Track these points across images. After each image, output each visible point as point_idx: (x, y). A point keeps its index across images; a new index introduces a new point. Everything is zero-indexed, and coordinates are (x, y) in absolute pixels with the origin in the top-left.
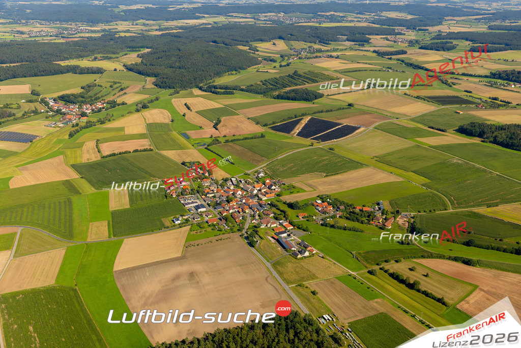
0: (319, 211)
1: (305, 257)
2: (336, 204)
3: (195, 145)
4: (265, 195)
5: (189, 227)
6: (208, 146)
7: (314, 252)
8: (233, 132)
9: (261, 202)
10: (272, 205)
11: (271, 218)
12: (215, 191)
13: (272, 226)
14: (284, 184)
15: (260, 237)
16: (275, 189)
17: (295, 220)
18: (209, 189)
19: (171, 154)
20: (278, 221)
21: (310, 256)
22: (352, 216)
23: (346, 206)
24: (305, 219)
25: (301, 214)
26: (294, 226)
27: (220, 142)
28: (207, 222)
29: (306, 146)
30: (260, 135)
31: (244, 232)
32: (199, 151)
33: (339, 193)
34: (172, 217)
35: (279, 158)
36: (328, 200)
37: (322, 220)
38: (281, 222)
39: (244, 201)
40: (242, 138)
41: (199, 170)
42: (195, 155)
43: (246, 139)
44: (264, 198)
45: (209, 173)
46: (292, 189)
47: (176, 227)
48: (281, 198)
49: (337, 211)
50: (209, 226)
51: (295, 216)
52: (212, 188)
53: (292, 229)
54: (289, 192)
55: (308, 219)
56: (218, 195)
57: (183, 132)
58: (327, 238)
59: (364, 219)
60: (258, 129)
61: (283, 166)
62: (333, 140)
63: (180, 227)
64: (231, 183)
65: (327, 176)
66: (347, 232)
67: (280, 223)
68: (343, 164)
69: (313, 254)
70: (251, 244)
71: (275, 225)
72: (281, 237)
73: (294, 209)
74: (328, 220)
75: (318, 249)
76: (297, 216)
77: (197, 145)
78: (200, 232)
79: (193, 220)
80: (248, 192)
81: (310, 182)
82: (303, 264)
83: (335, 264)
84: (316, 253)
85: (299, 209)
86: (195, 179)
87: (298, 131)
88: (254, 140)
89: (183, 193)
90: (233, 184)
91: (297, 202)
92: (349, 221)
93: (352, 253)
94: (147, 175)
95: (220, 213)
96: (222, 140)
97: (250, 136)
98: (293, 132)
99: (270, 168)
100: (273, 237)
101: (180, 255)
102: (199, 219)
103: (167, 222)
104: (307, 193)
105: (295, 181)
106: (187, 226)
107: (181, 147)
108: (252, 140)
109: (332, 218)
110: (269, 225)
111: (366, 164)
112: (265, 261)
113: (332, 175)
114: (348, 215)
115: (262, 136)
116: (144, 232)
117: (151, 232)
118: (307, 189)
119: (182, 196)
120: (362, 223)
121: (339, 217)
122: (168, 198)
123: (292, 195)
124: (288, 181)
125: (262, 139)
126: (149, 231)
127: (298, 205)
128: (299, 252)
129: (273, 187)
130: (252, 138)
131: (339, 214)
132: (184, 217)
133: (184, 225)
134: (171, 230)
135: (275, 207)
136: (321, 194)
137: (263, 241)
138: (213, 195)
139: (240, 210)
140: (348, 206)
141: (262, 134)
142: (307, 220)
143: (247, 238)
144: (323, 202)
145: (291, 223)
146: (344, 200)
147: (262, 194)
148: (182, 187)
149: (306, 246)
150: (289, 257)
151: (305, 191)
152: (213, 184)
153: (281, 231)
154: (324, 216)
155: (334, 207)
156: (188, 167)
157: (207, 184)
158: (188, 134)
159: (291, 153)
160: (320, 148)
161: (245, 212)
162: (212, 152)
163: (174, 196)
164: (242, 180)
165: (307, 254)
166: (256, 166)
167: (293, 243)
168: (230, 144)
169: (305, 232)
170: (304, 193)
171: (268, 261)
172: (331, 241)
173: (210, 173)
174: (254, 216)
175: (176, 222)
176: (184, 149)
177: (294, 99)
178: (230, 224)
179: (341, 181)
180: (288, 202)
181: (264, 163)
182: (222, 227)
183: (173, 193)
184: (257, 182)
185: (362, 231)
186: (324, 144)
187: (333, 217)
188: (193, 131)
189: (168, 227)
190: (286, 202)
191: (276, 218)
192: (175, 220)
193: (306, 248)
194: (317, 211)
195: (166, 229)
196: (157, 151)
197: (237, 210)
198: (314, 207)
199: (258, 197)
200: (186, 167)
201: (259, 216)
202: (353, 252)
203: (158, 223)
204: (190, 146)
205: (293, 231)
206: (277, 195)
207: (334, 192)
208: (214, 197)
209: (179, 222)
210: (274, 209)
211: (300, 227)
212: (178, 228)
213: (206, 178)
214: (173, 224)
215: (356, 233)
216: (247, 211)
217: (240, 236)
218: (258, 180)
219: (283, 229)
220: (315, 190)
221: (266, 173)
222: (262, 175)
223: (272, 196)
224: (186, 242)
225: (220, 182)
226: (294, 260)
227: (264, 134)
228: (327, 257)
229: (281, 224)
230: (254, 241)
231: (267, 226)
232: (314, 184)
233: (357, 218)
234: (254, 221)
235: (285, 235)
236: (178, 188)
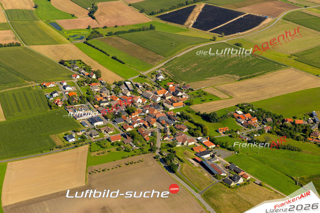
0: (242, 124)
1: (240, 185)
2: (261, 115)
3: (71, 39)
4: (172, 104)
5: (87, 146)
6: (87, 40)
7: (248, 179)
8: (114, 22)
9: (169, 113)
10: (182, 116)
11: (185, 133)
12: (109, 99)
13: (190, 144)
14: (192, 90)
15: (179, 159)
16: (182, 96)
17: (216, 136)
18: (101, 96)
19: (43, 50)
20: (195, 138)
21: (245, 184)
22: (283, 129)
23: (274, 118)
24: (227, 135)
25: (222, 128)
26: (216, 144)
27: (102, 35)
28: (108, 140)
29: (206, 41)
30: (149, 27)
31: (157, 153)
32: (77, 46)
33: (261, 101)
34: (63, 134)
35: (178, 56)
36: (251, 110)
37: (248, 135)
38: (199, 138)
39: (147, 112)
40: (128, 30)
41: (83, 71)
42: (72, 51)
43: (132, 31)
44: (171, 108)
45: (96, 75)
46: (202, 96)
47: (70, 146)
48: (191, 107)
49: (264, 124)
50: (113, 144)
51: (213, 130)
52: (105, 95)
53: (214, 148)
54: (199, 99)
55: (232, 134)
56: (113, 103)
57: (53, 21)
58: (258, 159)
59: (298, 134)
60: (145, 19)
61: (185, 66)
62: (237, 34)
63: (76, 147)
64: (126, 88)
65: (241, 79)
66: (281, 151)
67: (198, 140)
68: (257, 64)
69: (248, 181)
70: (171, 169)
71: (193, 143)
72: (203, 159)
73: (211, 122)
74: (255, 135)
75: (251, 174)
76: (217, 131)
77: (73, 38)
78: (103, 153)
79: (90, 137)
80: (149, 99)
81: (223, 87)
82: (239, 194)
83: (277, 193)
84: (251, 178)
85: (217, 121)
86: (80, 84)
87: (193, 22)
88: (142, 32)
89: (70, 101)
90: (128, 89)
91: (214, 114)
92: (278, 137)
93: (293, 179)
94: (20, 78)
95: (122, 127)
96: (104, 32)
97: (137, 28)
98: (187, 23)
99: (170, 69)
100: (194, 159)
101: (84, 185)
102: (98, 136)
103: (58, 139)
104: (222, 101)
105: (206, 85)
106: (84, 144)
107: (54, 41)
108: (140, 33)
109: (260, 133)
110: (185, 144)
111: (284, 64)
112: (193, 192)
113: (247, 78)
114: (279, 130)
115: (152, 28)
116: (31, 153)
117: (40, 153)
118: (221, 95)
119: (69, 106)
120: (298, 140)
121: (268, 132)
122: (53, 108)
123: (204, 103)
124: (197, 86)
125: (152, 31)
126: (37, 152)
127: (217, 118)
128: (230, 178)
129: (180, 94)
130: (140, 30)
131: (267, 128)
132: (78, 134)
133: (81, 144)
134: (64, 150)
135: (187, 119)
136: (240, 103)
137: (184, 164)
138: (107, 104)
139: (146, 124)
140: (276, 118)
141: (151, 25)
142: (230, 136)
143: (163, 161)
144: (245, 113)
145: (212, 141)
146: (270, 111)
147: (167, 102)
148: (67, 93)
149: (237, 170)
150: (220, 186)
151: (219, 99)
152: (105, 90)
153: (202, 150)
154: (249, 131)
155: (259, 120)
156: (68, 67)
157: (97, 90)
158: (59, 24)
159: (191, 49)
160: (224, 43)
161: (153, 126)
162: (94, 47)
163: (60, 106)
164: (139, 84)
165: (241, 181)
166: (152, 66)
167: (220, 165)
168: (115, 37)
169: (231, 152)
170: (219, 102)
171: (196, 191)
172: (264, 163)
173: (98, 74)
174: (165, 132)
175: (70, 141)
176: (59, 44)
178: (139, 143)
179: (259, 87)
180: (202, 113)
181: (161, 63)
182: (129, 146)
183: (58, 101)
184: (157, 87)
185: (299, 150)
186: (228, 38)
188: (65, 21)
189: (60, 147)
190: (199, 112)
191: (192, 135)
192: (68, 138)
193: (237, 173)
194: (240, 124)
195: (58, 149)
196: (25, 46)
197: (142, 124)
198: (235, 119)
199: (163, 106)
200: (66, 67)
201: (171, 131)
203: (47, 141)
204: (65, 39)
205: (216, 150)
206: (186, 104)
207: (255, 100)
208: (109, 106)
209: (73, 140)
210: (186, 122)
211: (224, 145)
212: (74, 148)
213: (94, 81)
214: (66, 142)
215: (291, 152)
216: (155, 125)
217: (155, 158)
218: (158, 84)
219: (204, 149)
220: (231, 97)
221: (166, 76)
222: (161, 77)
223: (180, 105)
224: (87, 166)
225: (113, 86)
226: (228, 189)
227: (153, 25)
228: (265, 185)
229: (199, 142)
230: (175, 165)
231: (183, 144)
232: (228, 90)
233: (291, 134)
234: (167, 138)
235: (208, 156)
236: (62, 95)
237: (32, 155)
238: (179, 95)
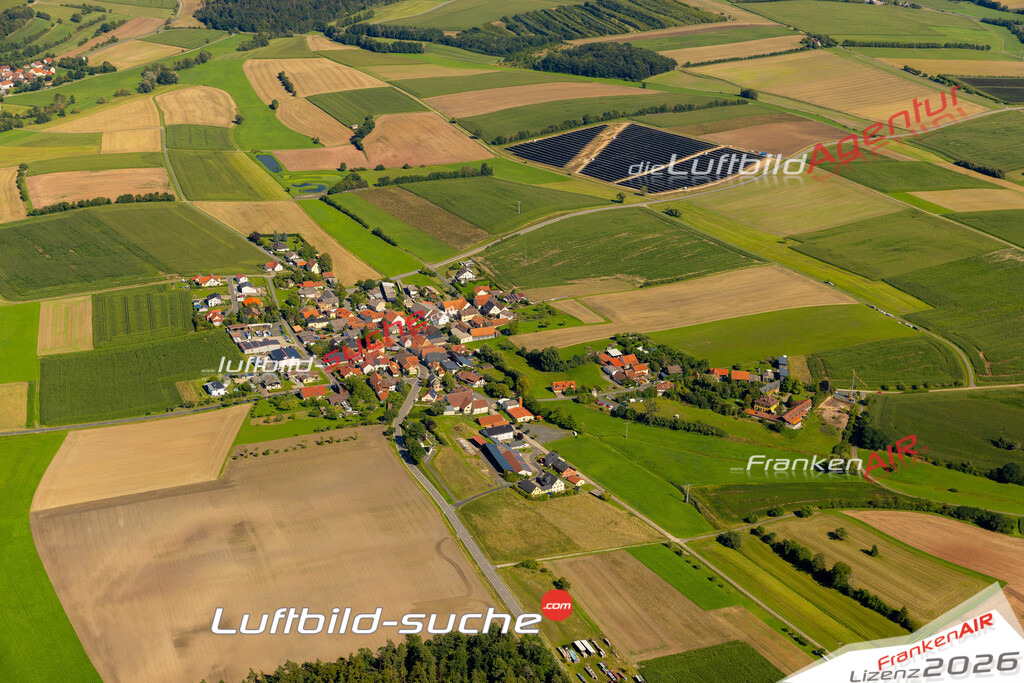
0: (612, 378)
1: (552, 495)
2: (659, 359)
3: (295, 190)
4: (468, 331)
5: (248, 406)
6: (329, 193)
7: (579, 484)
8: (404, 156)
9: (454, 347)
10: (485, 357)
11: (475, 390)
12: (333, 315)
13: (477, 411)
14: (527, 303)
15: (437, 438)
16: (498, 316)
17: (543, 399)
18: (317, 307)
19: (223, 212)
20: (495, 400)
21: (566, 493)
22: (698, 392)
23: (687, 367)
24: (570, 398)
25: (561, 383)
26: (535, 414)
27: (364, 184)
28: (298, 395)
29: (602, 202)
30: (479, 169)
31: (396, 423)
32: (305, 206)
33: (671, 331)
34: (206, 379)
35: (522, 232)
36: (640, 349)
37: (616, 401)
38: (501, 401)
39: (408, 344)
40: (426, 175)
41: (295, 257)
42: (288, 215)
43: (437, 176)
44: (466, 339)
45: (320, 266)
46: (546, 316)
47: (211, 405)
48: (511, 339)
49: (661, 378)
50: (303, 405)
51: (542, 387)
52: (326, 307)
53: (529, 422)
54: (536, 323)
55: (578, 397)
56: (338, 325)
57: (265, 152)
58: (622, 448)
59: (730, 402)
60: (477, 152)
61: (530, 254)
62: (680, 190)
63: (224, 406)
64: (380, 295)
65: (647, 285)
66: (680, 435)
67: (498, 404)
68: (699, 254)
69: (577, 488)
70: (410, 457)
71: (485, 410)
72: (495, 442)
73: (543, 370)
74: (632, 400)
75: (592, 477)
76: (550, 389)
77: (299, 188)
78: (276, 420)
79: (260, 387)
80: (422, 319)
81: (598, 300)
82: (542, 511)
83: (631, 514)
84: (585, 487)
85: (557, 369)
86: (280, 280)
87: (586, 162)
88: (460, 181)
89: (242, 316)
90: (385, 297)
91: (553, 352)
92: (688, 408)
93: (682, 490)
94: (148, 267)
95: (339, 372)
96: (371, 178)
97: (449, 170)
98: (572, 163)
99: (493, 260)
100: (473, 441)
101: (214, 479)
102: (279, 386)
103: (190, 391)
104: (584, 328)
105: (557, 297)
106: (242, 402)
107: (252, 193)
108: (453, 181)
109: (643, 396)
110: (467, 410)
111: (763, 256)
112: (441, 500)
113: (662, 283)
114: (687, 391)
115: (485, 171)
116: (124, 415)
117: (144, 416)
118: (586, 316)
119: (239, 325)
120: (723, 413)
121: (664, 394)
122: (198, 327)
123: (544, 332)
124: (536, 296)
125: (484, 178)
126: (138, 413)
127: (557, 361)
128: (538, 480)
129: (495, 311)
130: (455, 175)
131: (663, 387)
132: (237, 381)
133: (234, 400)
134: (197, 411)
135: (492, 362)
136: (621, 333)
137: (444, 448)
138: (325, 324)
139: (395, 367)
140: (692, 367)
141: (484, 165)
142: (575, 400)
143: (400, 440)
144: (625, 353)
145: (528, 406)
146: (682, 351)
147: (461, 327)
148: (242, 299)
149: (559, 466)
150: (507, 494)
151: (580, 323)
152: (329, 296)
153: (497, 424)
154: (622, 390)
155: (652, 369)
156: (266, 248)
157: (312, 296)
158: (278, 159)
159: (557, 219)
160: (641, 209)
161: (407, 373)
162: (339, 208)
163: (217, 324)
164: (410, 287)
165: (559, 486)
166: (456, 252)
167: (527, 458)
168: (393, 189)
169: (567, 431)
170: (577, 329)
171: (449, 501)
172: (631, 456)
173: (325, 265)
174: (429, 385)
175: (215, 393)
176: (262, 200)
177: (589, 72)
178: (361, 403)
179: (683, 300)
180: (529, 351)
181: (480, 245)
182: (337, 409)
183: (214, 316)
184: (453, 295)
185: (720, 434)
186: (655, 199)
187: (648, 394)
188: (293, 152)
189: (190, 406)
190: (524, 349)
191: (490, 392)
192: (210, 387)
193: (559, 472)
194: (607, 378)
195: (184, 410)
196: (185, 201)
197: (384, 367)
198: (599, 367)
199: (450, 334)
200: (260, 248)
201: (444, 383)
202: (685, 487)
203: (165, 392)
204: (280, 190)
205: (533, 428)
206: (504, 332)
207: (660, 329)
208: (327, 330)
209: (222, 392)
210: (490, 370)
211: (552, 416)
212: (218, 408)
213: (312, 278)
214: (205, 396)
215: (702, 437)
216: (413, 370)
217: (384, 434)
218: (456, 289)
219: (505, 421)
220: (608, 321)
221: (481, 273)
222: (468, 275)
223: (488, 334)
224: (234, 444)
225: (350, 292)
226: (523, 500)
227: (489, 166)
228: (612, 497)
229: (501, 408)
230: (420, 448)
231: (461, 410)
232: (607, 306)
233: (710, 399)
234: (428, 397)
235: (509, 436)
236: (229, 302)
237: (124, 419)
238: (492, 312)
